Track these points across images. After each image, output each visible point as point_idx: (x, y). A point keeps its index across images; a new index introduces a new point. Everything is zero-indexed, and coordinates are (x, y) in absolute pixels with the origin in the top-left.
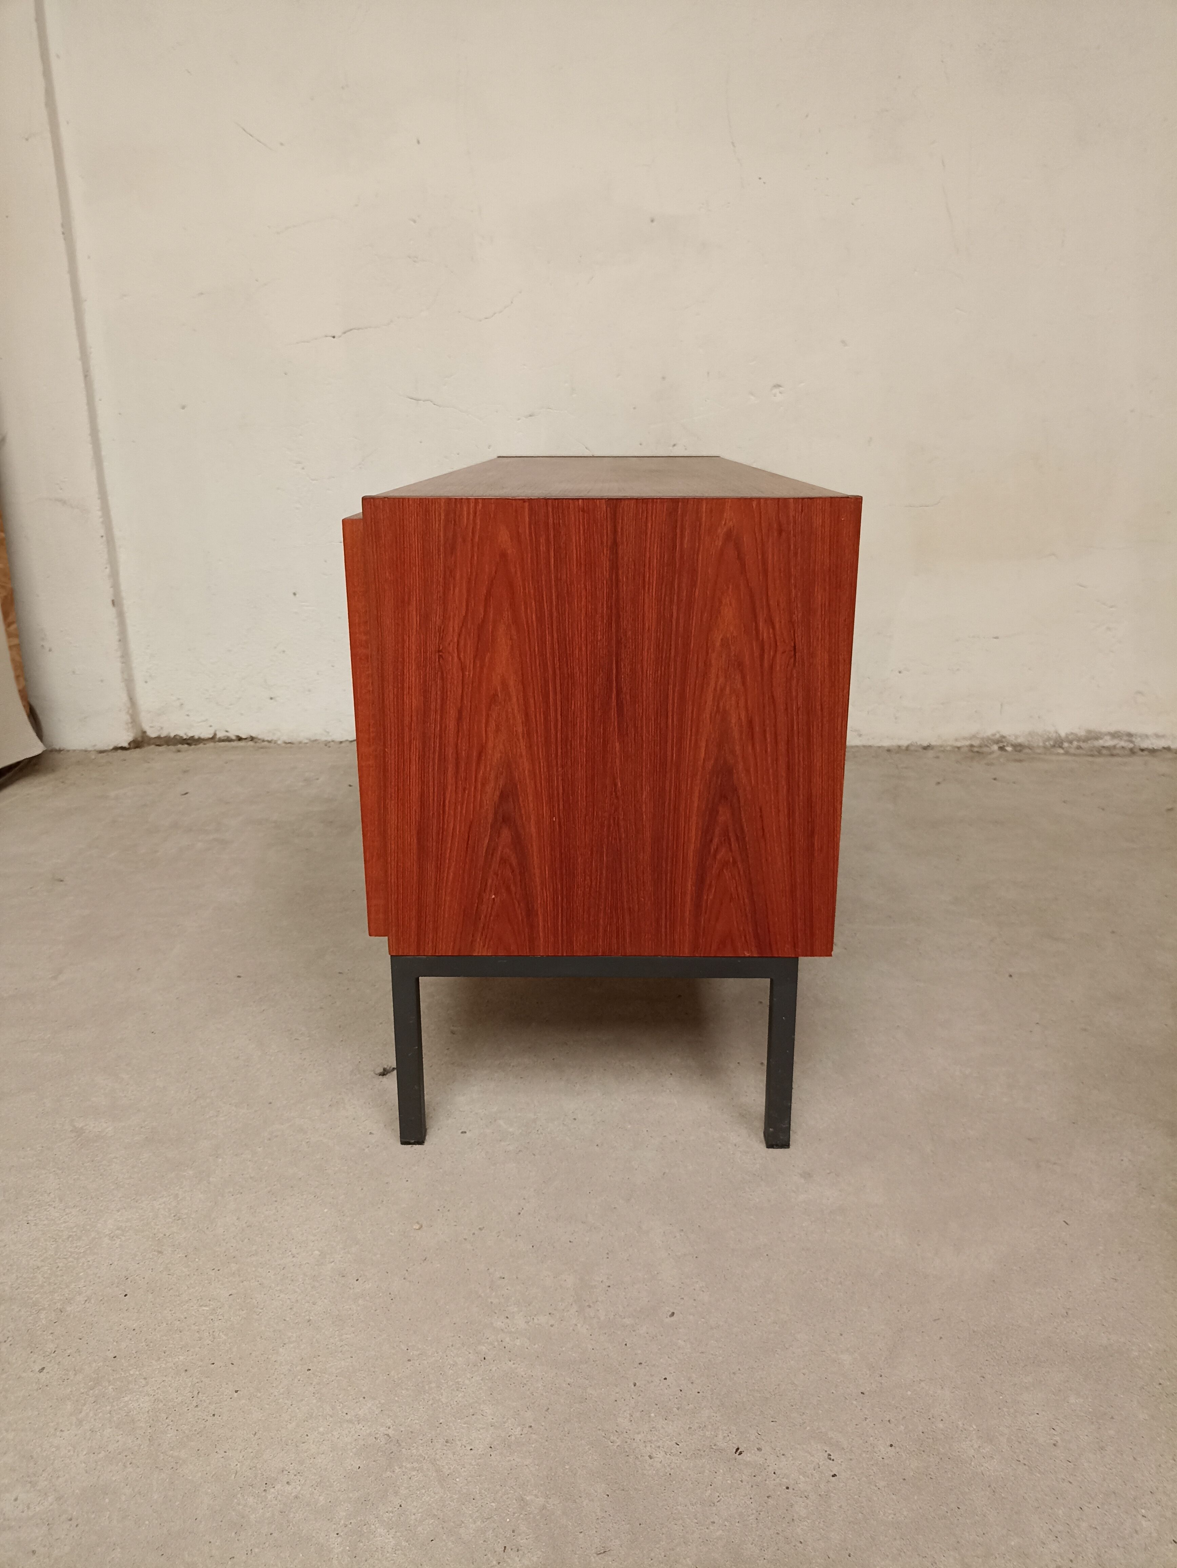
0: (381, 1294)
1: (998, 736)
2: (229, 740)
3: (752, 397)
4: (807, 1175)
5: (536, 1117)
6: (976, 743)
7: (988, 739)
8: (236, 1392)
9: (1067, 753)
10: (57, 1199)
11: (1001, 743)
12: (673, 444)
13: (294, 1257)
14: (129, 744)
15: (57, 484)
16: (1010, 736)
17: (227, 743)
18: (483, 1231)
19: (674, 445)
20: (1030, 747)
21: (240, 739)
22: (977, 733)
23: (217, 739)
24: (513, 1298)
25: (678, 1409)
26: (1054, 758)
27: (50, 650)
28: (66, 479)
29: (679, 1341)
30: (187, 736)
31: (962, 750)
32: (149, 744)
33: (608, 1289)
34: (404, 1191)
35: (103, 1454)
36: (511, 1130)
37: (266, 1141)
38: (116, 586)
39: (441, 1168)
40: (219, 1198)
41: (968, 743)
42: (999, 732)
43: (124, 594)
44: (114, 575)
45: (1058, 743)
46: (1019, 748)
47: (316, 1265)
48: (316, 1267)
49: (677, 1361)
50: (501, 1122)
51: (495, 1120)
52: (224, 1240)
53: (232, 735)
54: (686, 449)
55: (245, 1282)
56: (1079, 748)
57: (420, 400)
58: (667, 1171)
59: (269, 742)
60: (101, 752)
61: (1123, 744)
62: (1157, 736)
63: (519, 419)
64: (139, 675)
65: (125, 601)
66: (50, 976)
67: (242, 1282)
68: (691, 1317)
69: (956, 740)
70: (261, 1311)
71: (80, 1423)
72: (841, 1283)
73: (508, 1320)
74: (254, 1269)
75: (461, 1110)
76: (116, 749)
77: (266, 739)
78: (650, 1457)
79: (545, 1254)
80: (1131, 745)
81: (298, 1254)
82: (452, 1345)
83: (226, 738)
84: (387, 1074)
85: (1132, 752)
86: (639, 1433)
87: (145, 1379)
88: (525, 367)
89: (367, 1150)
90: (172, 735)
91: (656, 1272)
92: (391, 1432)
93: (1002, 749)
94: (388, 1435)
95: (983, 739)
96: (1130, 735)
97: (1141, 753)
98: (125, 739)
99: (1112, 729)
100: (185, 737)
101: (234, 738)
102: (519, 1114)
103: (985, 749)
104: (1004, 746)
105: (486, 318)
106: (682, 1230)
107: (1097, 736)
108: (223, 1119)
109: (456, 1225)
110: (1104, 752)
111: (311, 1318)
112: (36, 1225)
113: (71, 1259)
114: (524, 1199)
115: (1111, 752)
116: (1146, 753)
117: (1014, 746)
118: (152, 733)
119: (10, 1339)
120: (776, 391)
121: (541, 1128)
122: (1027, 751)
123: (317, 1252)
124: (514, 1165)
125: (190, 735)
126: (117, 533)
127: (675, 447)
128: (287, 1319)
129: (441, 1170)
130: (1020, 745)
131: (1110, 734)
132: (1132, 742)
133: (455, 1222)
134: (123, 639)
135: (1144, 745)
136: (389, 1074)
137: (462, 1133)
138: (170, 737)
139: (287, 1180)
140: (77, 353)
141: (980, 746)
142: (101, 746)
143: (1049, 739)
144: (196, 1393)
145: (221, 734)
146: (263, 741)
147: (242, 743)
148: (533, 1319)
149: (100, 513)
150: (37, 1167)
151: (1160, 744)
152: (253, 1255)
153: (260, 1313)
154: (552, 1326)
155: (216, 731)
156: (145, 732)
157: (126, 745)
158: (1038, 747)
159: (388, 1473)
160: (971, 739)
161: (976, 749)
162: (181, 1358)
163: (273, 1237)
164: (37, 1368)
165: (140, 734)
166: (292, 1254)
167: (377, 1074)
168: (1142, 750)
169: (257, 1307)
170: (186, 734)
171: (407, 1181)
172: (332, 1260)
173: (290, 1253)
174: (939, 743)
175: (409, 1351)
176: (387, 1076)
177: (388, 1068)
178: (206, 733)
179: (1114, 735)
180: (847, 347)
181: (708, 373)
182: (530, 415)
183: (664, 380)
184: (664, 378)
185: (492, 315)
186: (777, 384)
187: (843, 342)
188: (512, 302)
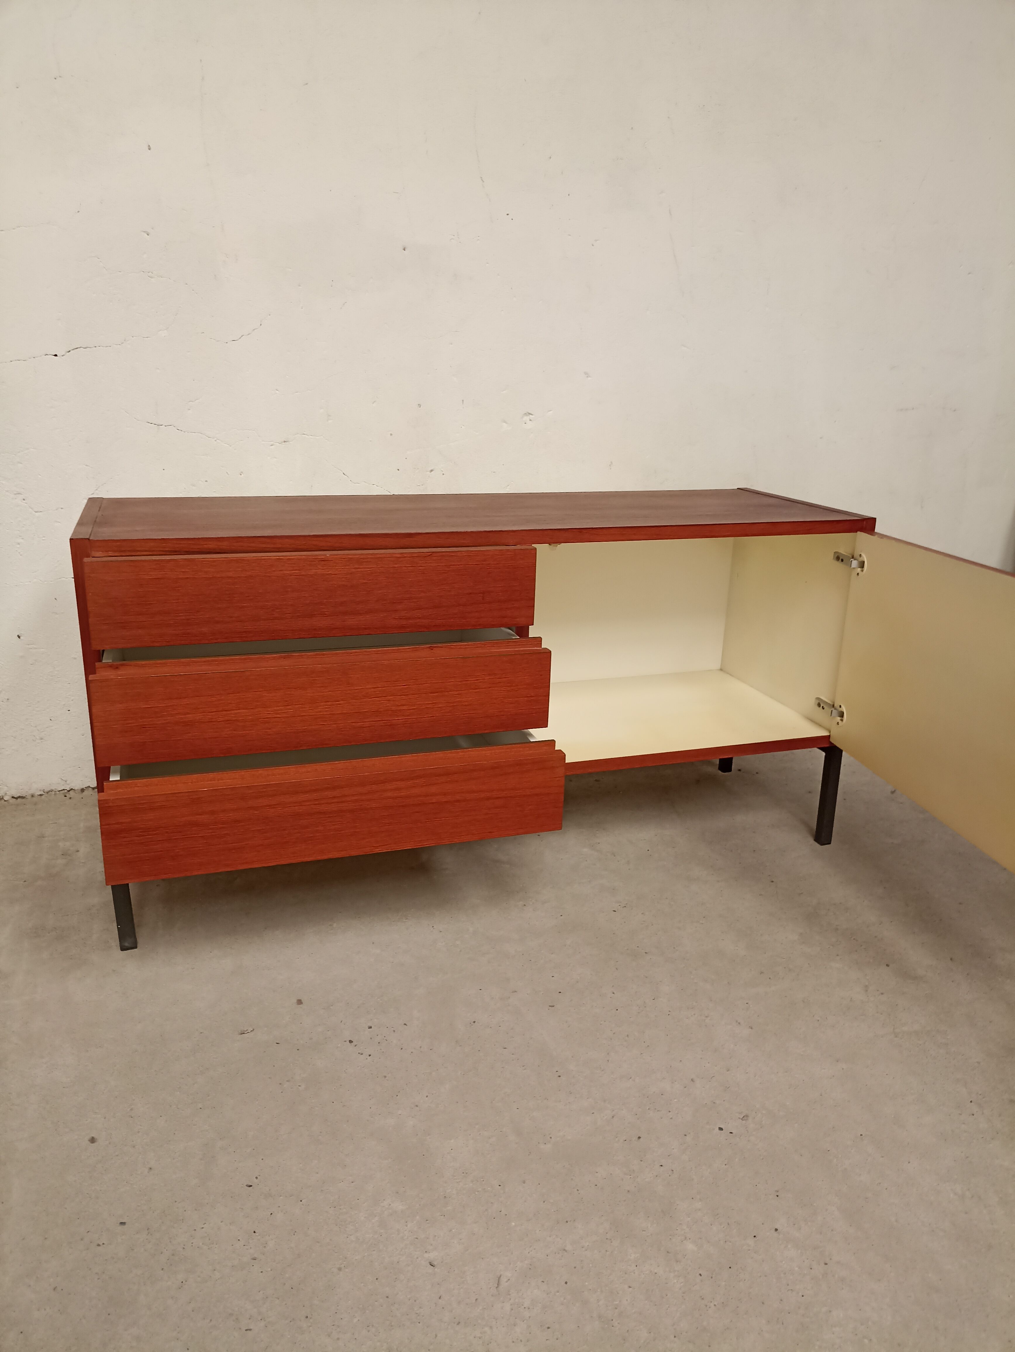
3: (505, 424)
12: (430, 469)
19: (432, 471)
57: (162, 425)
105: (234, 342)
120: (526, 418)
180: (589, 378)
181: (463, 400)
182: (285, 442)
183: (420, 407)
184: (420, 405)
185: (240, 338)
186: (528, 412)
187: (586, 373)
188: (261, 325)
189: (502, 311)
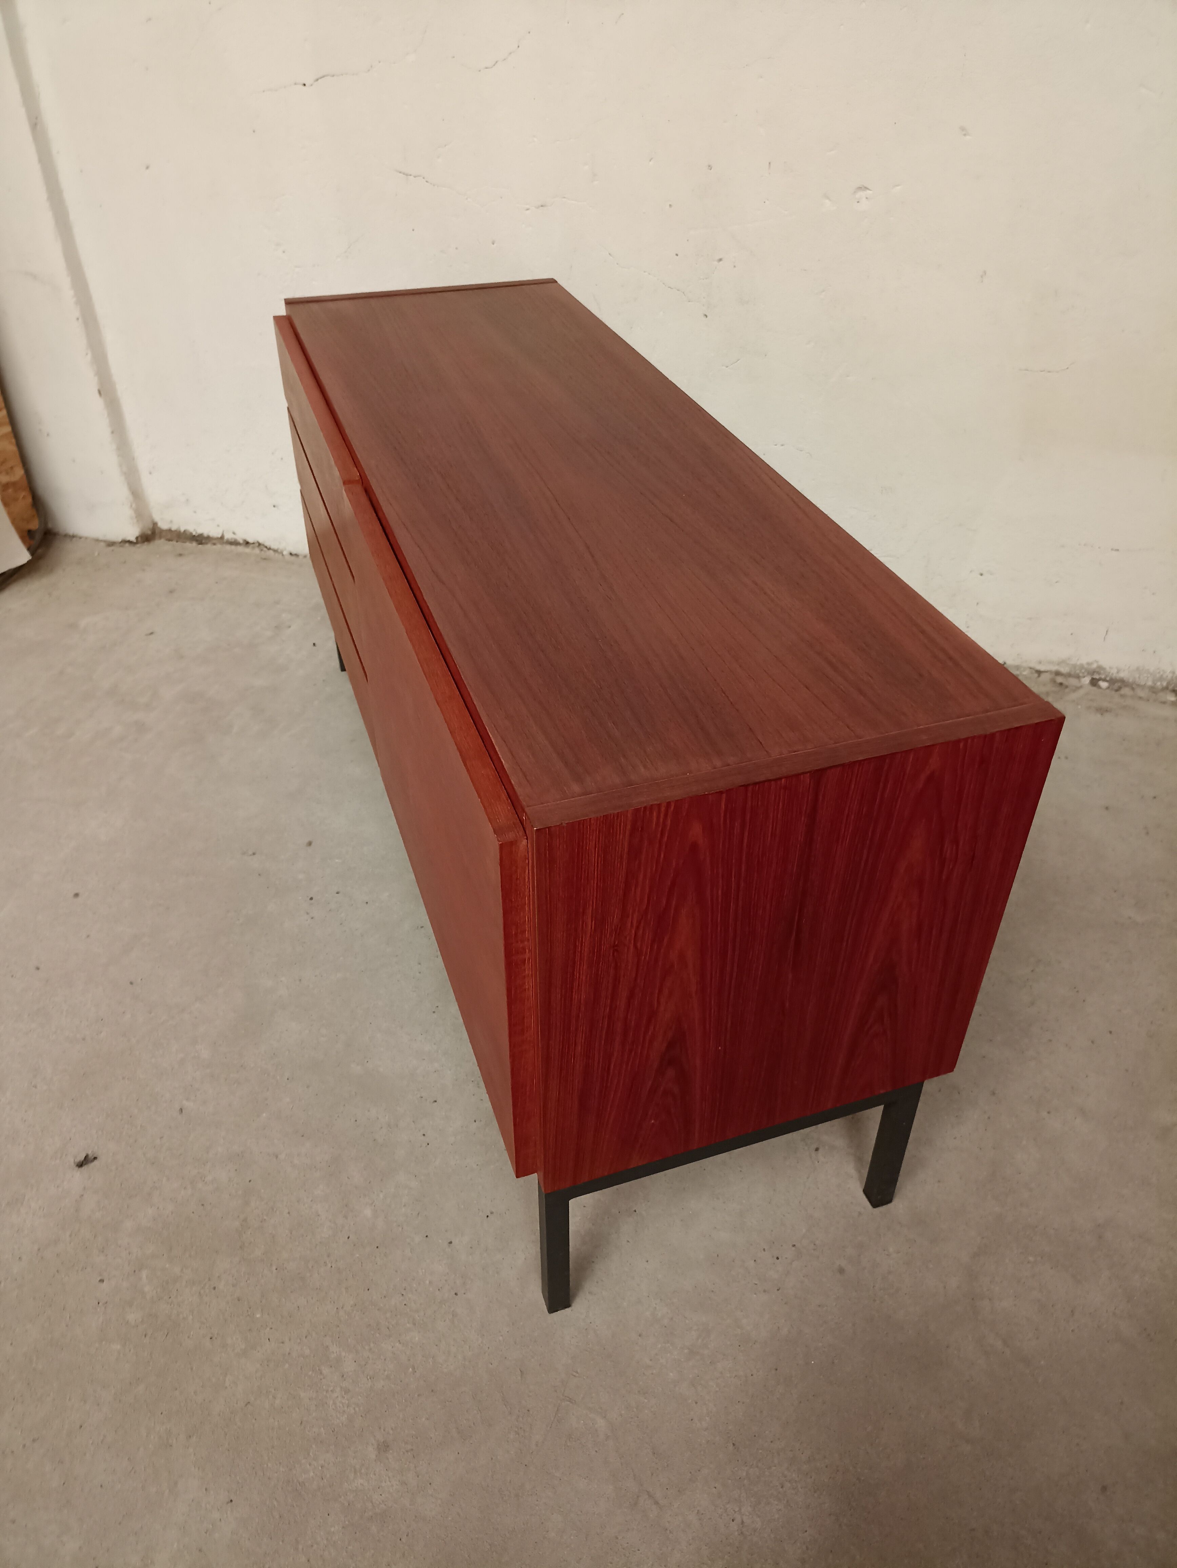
1: (1095, 666)
2: (235, 543)
3: (827, 201)
6: (1064, 670)
7: (1082, 666)
12: (718, 257)
14: (137, 538)
15: (24, 256)
16: (1111, 668)
17: (233, 547)
19: (720, 260)
21: (247, 543)
22: (1069, 659)
23: (225, 540)
27: (48, 435)
30: (196, 533)
32: (160, 538)
38: (101, 373)
41: (1054, 668)
42: (1097, 662)
44: (98, 360)
46: (1118, 684)
53: (240, 537)
54: (735, 266)
57: (411, 175)
59: (275, 551)
60: (109, 544)
63: (528, 209)
64: (143, 463)
65: (117, 387)
69: (1040, 663)
76: (124, 542)
77: (273, 547)
83: (233, 541)
90: (182, 530)
93: (1094, 682)
95: (1074, 666)
98: (132, 532)
100: (194, 533)
101: (241, 542)
105: (487, 68)
117: (1112, 681)
118: (163, 525)
120: (861, 194)
125: (200, 531)
126: (99, 310)
127: (721, 262)
130: (1122, 681)
134: (117, 430)
138: (180, 532)
143: (1161, 679)
145: (228, 536)
146: (269, 549)
147: (248, 550)
149: (71, 292)
155: (223, 532)
156: (155, 524)
157: (133, 539)
158: (1143, 687)
160: (1059, 664)
161: (1062, 678)
165: (151, 526)
170: (195, 530)
178: (215, 533)
180: (968, 137)
181: (770, 163)
182: (542, 206)
183: (711, 169)
184: (710, 167)
185: (494, 65)
186: (864, 186)
187: (963, 129)
188: (518, 47)
189: (842, 25)
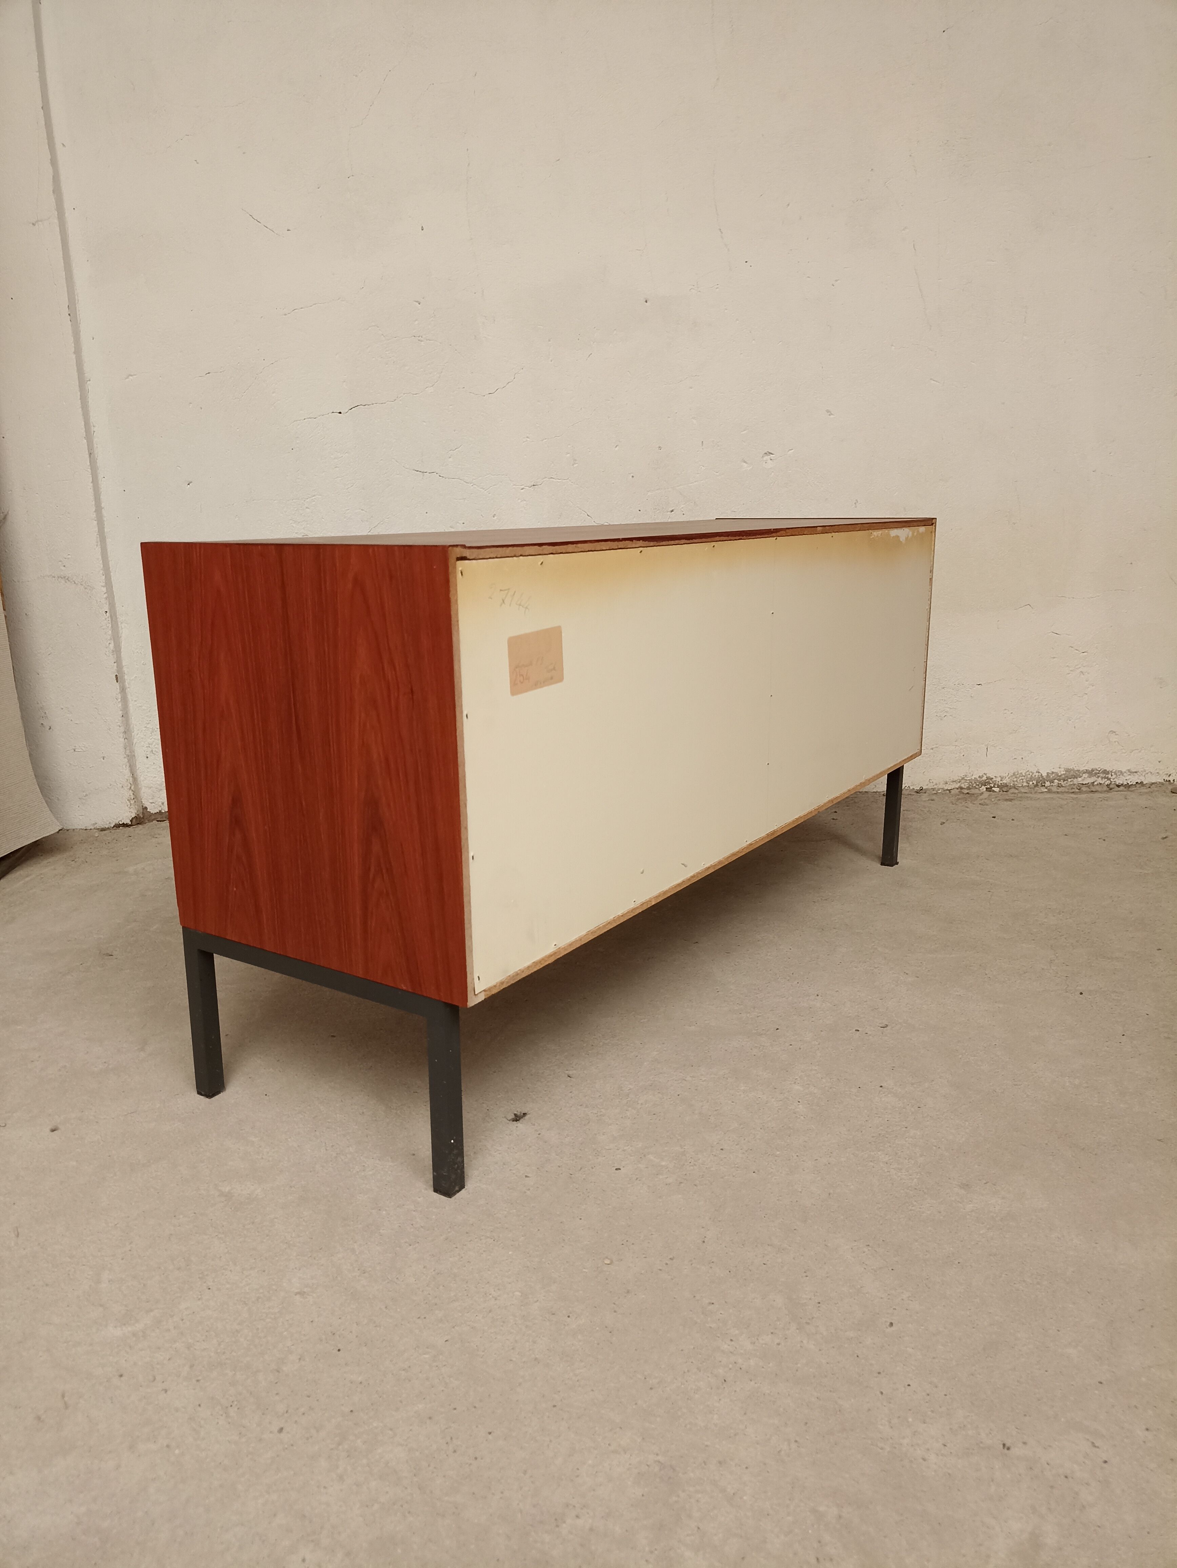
0: (597, 1328)
1: (984, 778)
4: (966, 1186)
5: (683, 1150)
6: (965, 785)
7: (976, 781)
8: (490, 1433)
9: (1050, 791)
10: (231, 1263)
11: (988, 784)
13: (496, 1299)
14: (131, 821)
15: (61, 561)
16: (996, 777)
18: (674, 1260)
20: (1014, 787)
22: (965, 776)
24: (730, 1322)
25: (932, 1411)
26: (1039, 796)
27: (49, 728)
28: (70, 556)
29: (908, 1349)
31: (953, 792)
32: (150, 820)
33: (819, 1305)
34: (581, 1229)
35: (376, 1507)
36: (663, 1163)
37: (423, 1191)
38: (118, 661)
39: (609, 1205)
40: (398, 1249)
41: (957, 785)
42: (985, 774)
43: (125, 670)
44: (117, 650)
45: (1041, 782)
46: (1004, 788)
47: (522, 1305)
48: (522, 1307)
49: (914, 1368)
50: (651, 1157)
51: (645, 1156)
52: (419, 1288)
55: (455, 1327)
56: (1059, 786)
57: (425, 472)
58: (831, 1191)
60: (103, 830)
61: (1100, 781)
62: (1131, 772)
63: (522, 489)
64: (140, 751)
65: (126, 677)
66: (136, 1048)
67: (454, 1327)
68: (910, 1325)
69: (946, 783)
70: (483, 1353)
71: (341, 1478)
72: (1038, 1283)
73: (733, 1343)
74: (460, 1314)
75: (607, 1148)
76: (117, 826)
78: (924, 1460)
79: (744, 1278)
80: (1108, 782)
81: (499, 1296)
82: (688, 1371)
84: (520, 1119)
85: (1109, 788)
86: (904, 1438)
87: (391, 1429)
88: (528, 439)
89: (528, 1193)
91: (859, 1287)
92: (660, 1458)
93: (989, 790)
94: (659, 1462)
95: (971, 781)
96: (1105, 772)
97: (1117, 789)
98: (127, 816)
99: (1089, 767)
102: (666, 1149)
103: (973, 791)
104: (991, 788)
105: (490, 394)
106: (869, 1245)
107: (1076, 774)
108: (371, 1173)
109: (645, 1257)
110: (1084, 789)
111: (537, 1356)
112: (219, 1290)
113: (268, 1320)
114: (703, 1228)
115: (1091, 789)
116: (1122, 788)
117: (1001, 786)
118: (153, 809)
119: (236, 1403)
120: (767, 458)
121: (693, 1160)
122: (1013, 790)
123: (518, 1293)
124: (680, 1196)
126: (119, 609)
128: (514, 1359)
129: (610, 1207)
130: (1006, 785)
131: (1087, 772)
132: (1109, 779)
133: (644, 1254)
134: (125, 716)
135: (1119, 781)
136: (522, 1120)
137: (616, 1169)
139: (460, 1227)
140: (83, 431)
141: (968, 788)
142: (101, 824)
143: (1031, 779)
144: (448, 1439)
148: (758, 1339)
149: (104, 589)
150: (196, 1233)
151: (1133, 780)
152: (454, 1301)
153: (483, 1355)
154: (778, 1344)
156: (145, 809)
157: (127, 822)
158: (1023, 786)
159: (674, 1498)
160: (959, 781)
161: (966, 791)
162: (420, 1406)
163: (467, 1283)
164: (275, 1429)
165: (141, 810)
166: (493, 1297)
167: (509, 1121)
168: (1118, 786)
169: (478, 1350)
171: (581, 1219)
172: (535, 1299)
173: (491, 1296)
174: (930, 786)
175: (647, 1379)
176: (521, 1121)
177: (519, 1114)
179: (1091, 773)
180: (831, 416)
181: (702, 442)
182: (534, 485)
184: (661, 448)
185: (496, 391)
186: (768, 452)
187: (828, 411)
188: (514, 378)
